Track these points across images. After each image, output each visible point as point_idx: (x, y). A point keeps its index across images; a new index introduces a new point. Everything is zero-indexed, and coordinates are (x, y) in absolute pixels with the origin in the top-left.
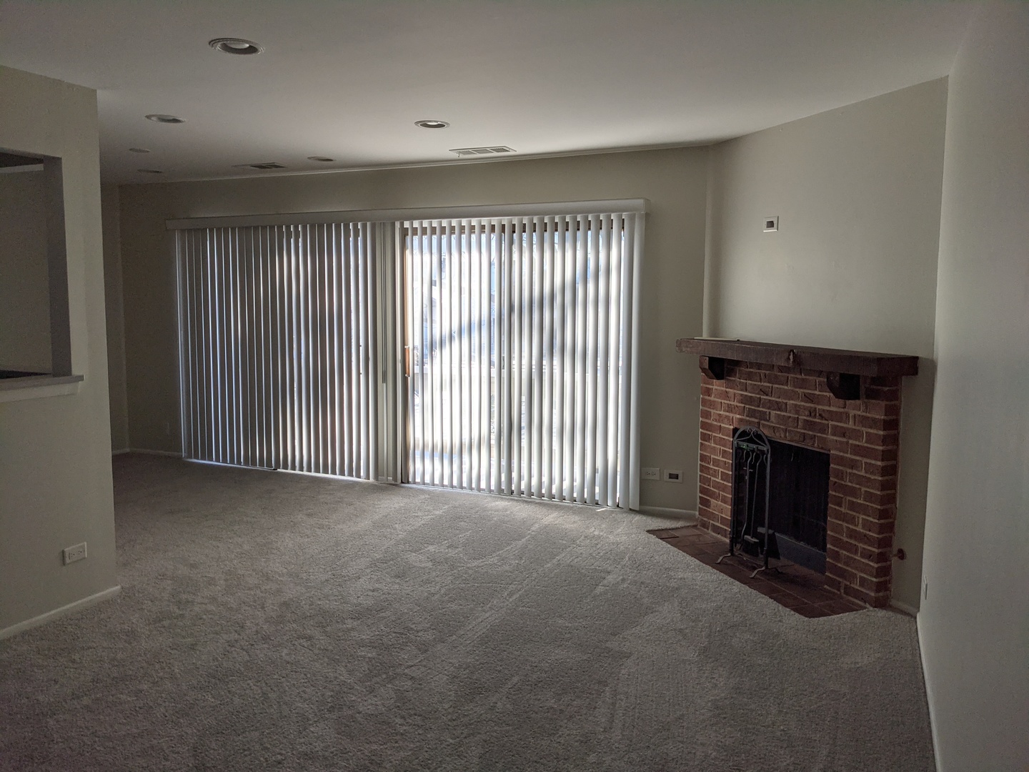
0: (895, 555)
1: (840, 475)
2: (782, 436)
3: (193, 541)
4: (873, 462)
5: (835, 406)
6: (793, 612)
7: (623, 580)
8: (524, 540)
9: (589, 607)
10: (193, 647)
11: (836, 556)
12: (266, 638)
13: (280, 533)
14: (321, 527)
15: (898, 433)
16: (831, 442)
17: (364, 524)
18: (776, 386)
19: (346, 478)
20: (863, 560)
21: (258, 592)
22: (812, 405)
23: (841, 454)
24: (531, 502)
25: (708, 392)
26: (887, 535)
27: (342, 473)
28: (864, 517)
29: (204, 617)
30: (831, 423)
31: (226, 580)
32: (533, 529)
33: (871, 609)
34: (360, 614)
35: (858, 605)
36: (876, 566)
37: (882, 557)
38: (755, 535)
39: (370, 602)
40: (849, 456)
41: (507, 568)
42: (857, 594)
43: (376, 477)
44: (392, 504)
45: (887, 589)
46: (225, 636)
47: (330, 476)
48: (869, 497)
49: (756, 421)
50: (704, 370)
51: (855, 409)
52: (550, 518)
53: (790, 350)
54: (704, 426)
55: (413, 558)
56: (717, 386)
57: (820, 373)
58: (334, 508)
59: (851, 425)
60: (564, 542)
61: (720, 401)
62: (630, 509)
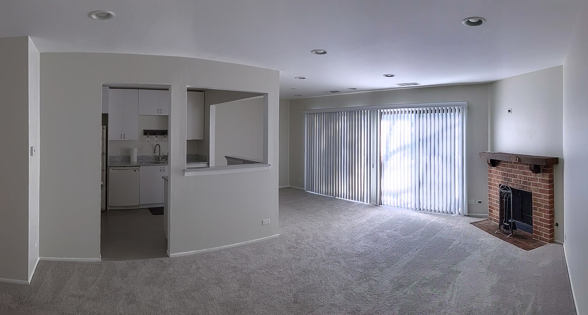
0: (555, 225)
1: (536, 200)
2: (516, 187)
3: (305, 221)
4: (546, 195)
5: (533, 176)
6: (522, 249)
7: (460, 243)
8: (423, 228)
9: (446, 254)
10: (299, 260)
11: (536, 228)
12: (324, 261)
13: (334, 221)
14: (348, 220)
15: (554, 184)
16: (532, 189)
17: (364, 220)
18: (513, 169)
19: (359, 202)
20: (545, 228)
21: (323, 243)
22: (525, 176)
23: (536, 193)
24: (427, 213)
25: (490, 171)
26: (552, 219)
27: (358, 200)
28: (544, 214)
29: (304, 249)
30: (532, 182)
31: (313, 237)
32: (427, 224)
33: (549, 244)
34: (359, 255)
35: (544, 243)
36: (549, 229)
37: (551, 227)
38: (508, 223)
39: (363, 251)
40: (538, 193)
41: (416, 239)
42: (543, 240)
43: (370, 203)
44: (375, 212)
45: (553, 237)
46: (310, 257)
47: (353, 201)
48: (545, 207)
49: (507, 182)
50: (488, 164)
51: (539, 176)
52: (433, 219)
53: (517, 156)
54: (490, 184)
55: (380, 234)
56: (494, 169)
57: (527, 164)
58: (354, 213)
59: (538, 182)
60: (439, 229)
61: (494, 175)
62: (465, 215)
